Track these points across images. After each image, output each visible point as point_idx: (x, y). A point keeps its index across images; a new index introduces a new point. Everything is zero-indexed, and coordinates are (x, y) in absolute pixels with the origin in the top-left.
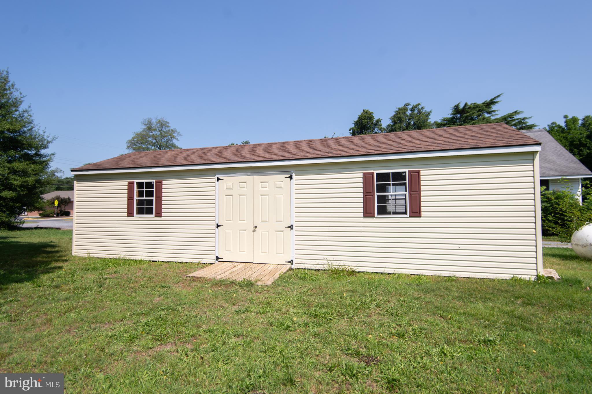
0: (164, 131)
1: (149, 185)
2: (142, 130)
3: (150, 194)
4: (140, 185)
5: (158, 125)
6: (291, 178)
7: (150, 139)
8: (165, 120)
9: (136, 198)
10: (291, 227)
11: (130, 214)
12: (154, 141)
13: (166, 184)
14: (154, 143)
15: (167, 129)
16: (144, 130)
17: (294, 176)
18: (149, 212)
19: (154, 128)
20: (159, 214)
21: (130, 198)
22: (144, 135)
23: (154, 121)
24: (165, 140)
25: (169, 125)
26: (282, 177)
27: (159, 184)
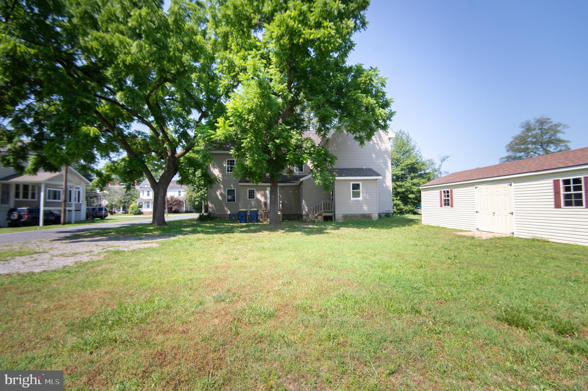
0: (544, 129)
1: (448, 192)
2: (520, 133)
3: (448, 196)
4: (444, 192)
5: (538, 124)
6: (511, 185)
7: (530, 139)
8: (545, 117)
9: (443, 198)
10: (512, 213)
11: (441, 206)
12: (534, 140)
13: (455, 191)
14: (535, 142)
15: (549, 125)
16: (523, 132)
17: (513, 184)
18: (448, 205)
19: (533, 128)
20: (452, 206)
21: (441, 198)
22: (523, 137)
23: (533, 122)
24: (548, 136)
25: (551, 121)
26: (506, 185)
27: (451, 191)
